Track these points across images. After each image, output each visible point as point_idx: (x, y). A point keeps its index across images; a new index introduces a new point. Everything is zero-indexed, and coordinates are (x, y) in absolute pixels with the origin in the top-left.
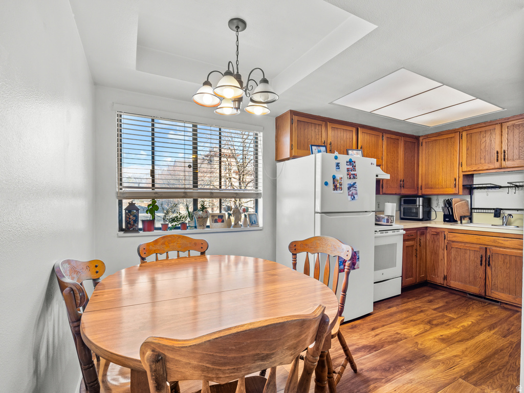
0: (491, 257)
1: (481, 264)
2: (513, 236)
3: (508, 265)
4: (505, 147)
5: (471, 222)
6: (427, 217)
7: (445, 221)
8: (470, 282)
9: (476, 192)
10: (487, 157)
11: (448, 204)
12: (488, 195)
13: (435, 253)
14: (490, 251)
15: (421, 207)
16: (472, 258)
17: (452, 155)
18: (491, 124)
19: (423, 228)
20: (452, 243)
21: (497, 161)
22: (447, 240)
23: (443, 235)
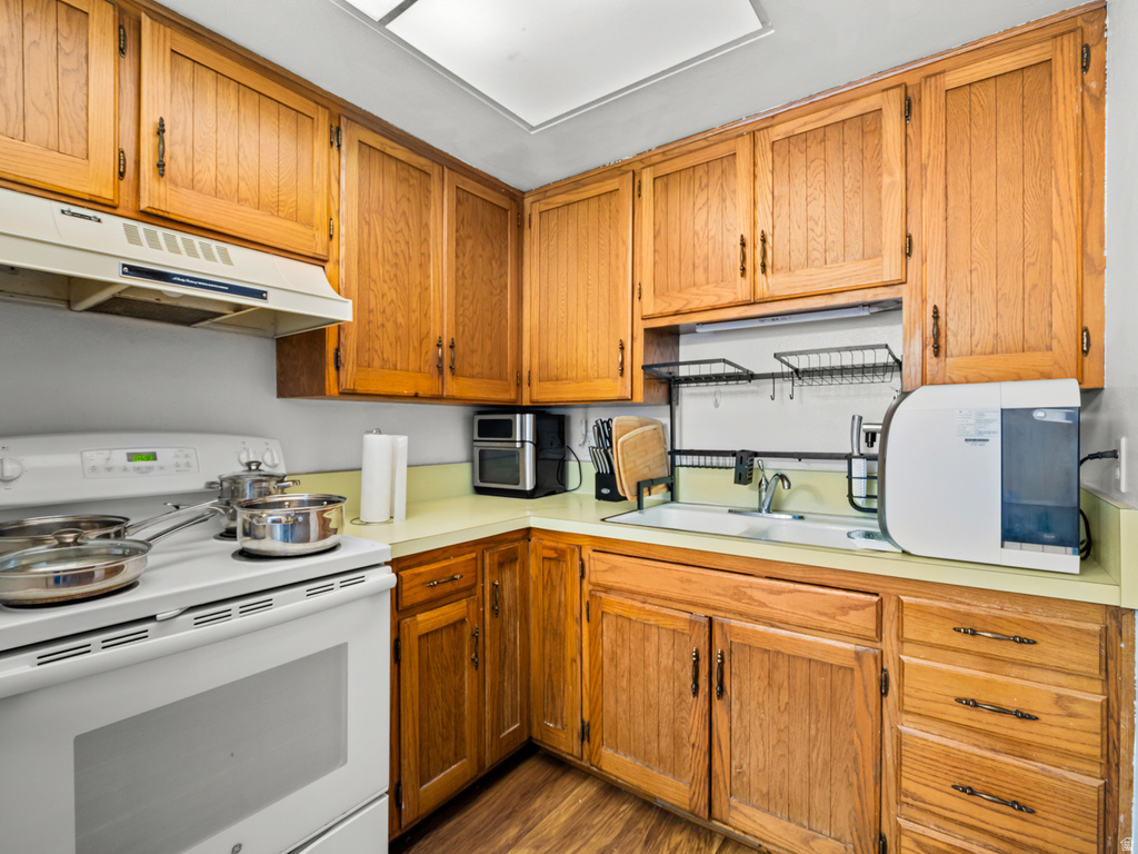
0: (726, 659)
1: (696, 692)
2: (797, 575)
3: (784, 698)
4: (764, 224)
5: (673, 499)
6: (552, 481)
7: (599, 496)
8: (660, 760)
9: (685, 391)
10: (712, 261)
11: (605, 434)
12: (717, 406)
13: (555, 634)
14: (724, 635)
15: (529, 448)
16: (666, 661)
17: (613, 258)
18: (723, 137)
19: (510, 537)
20: (603, 595)
21: (743, 274)
22: (590, 583)
23: (578, 563)
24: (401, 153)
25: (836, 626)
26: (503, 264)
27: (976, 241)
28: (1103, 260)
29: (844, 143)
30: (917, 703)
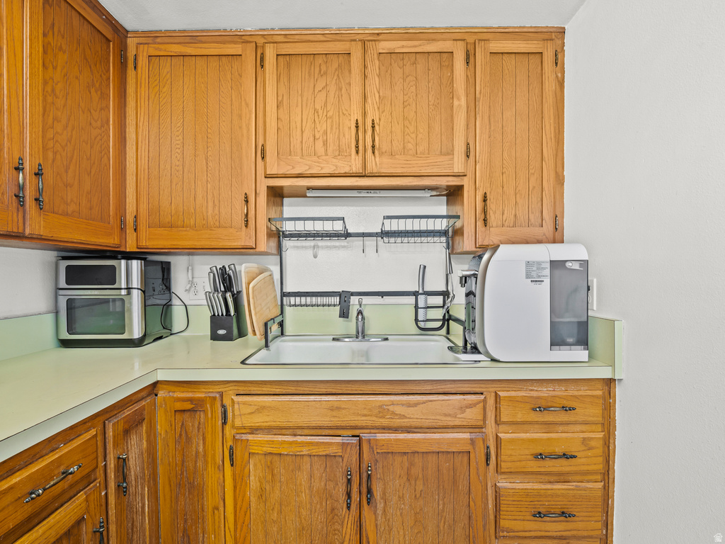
3: (420, 486)
4: (372, 115)
5: (283, 333)
6: (160, 326)
7: (215, 337)
10: (330, 136)
11: (225, 281)
12: (315, 257)
14: (371, 448)
15: (136, 296)
16: (319, 484)
17: (235, 117)
18: (338, 37)
20: (250, 437)
21: (357, 152)
22: (233, 427)
23: (219, 410)
25: (457, 422)
27: (505, 154)
28: (564, 176)
29: (429, 70)
30: (509, 464)
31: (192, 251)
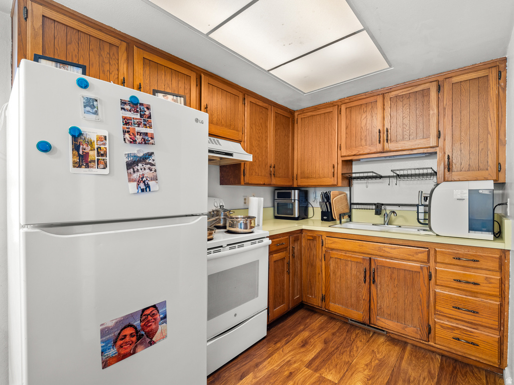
0: (376, 271)
1: (365, 282)
2: (401, 243)
3: (396, 282)
4: (387, 125)
5: (350, 221)
6: (304, 215)
7: (323, 219)
8: (352, 305)
9: (355, 182)
10: (368, 137)
11: (327, 198)
12: (367, 187)
13: (312, 265)
14: (375, 263)
15: (296, 202)
16: (354, 272)
17: (330, 135)
18: (372, 95)
19: (296, 232)
20: (330, 251)
21: (380, 143)
22: (325, 247)
23: (321, 241)
24: (261, 103)
25: (414, 259)
26: (288, 137)
27: (463, 134)
28: (506, 141)
29: (416, 99)
30: (440, 282)
31: (315, 186)
